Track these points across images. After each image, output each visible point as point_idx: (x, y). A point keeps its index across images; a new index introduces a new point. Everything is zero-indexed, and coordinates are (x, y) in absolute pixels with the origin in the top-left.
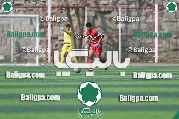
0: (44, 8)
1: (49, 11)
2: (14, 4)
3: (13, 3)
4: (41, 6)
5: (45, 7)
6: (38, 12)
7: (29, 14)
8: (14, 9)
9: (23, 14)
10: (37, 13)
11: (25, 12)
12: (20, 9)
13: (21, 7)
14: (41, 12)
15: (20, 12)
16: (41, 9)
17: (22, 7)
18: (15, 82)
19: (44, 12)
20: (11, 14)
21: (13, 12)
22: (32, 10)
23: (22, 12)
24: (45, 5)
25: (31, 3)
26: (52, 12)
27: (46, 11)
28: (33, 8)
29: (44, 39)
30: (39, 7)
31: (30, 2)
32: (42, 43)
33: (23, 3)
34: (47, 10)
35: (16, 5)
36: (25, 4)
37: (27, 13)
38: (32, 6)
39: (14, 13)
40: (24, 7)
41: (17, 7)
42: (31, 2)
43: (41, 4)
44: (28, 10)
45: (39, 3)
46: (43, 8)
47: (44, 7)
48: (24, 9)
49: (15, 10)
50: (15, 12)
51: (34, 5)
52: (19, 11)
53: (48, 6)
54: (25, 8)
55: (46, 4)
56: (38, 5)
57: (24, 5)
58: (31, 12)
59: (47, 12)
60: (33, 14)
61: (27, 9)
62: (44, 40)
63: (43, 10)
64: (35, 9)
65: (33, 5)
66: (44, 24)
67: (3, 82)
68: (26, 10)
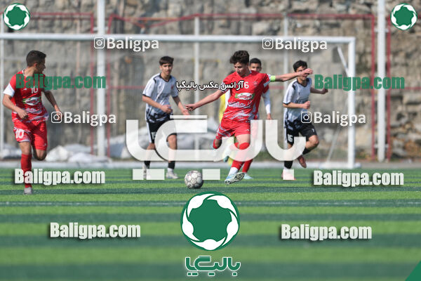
0: (368, 19)
1: (381, 29)
2: (291, 10)
3: (290, 6)
4: (360, 14)
5: (370, 17)
6: (352, 31)
7: (330, 35)
8: (290, 24)
9: (313, 34)
10: (348, 32)
11: (319, 31)
12: (307, 22)
13: (308, 16)
14: (361, 31)
15: (307, 29)
16: (359, 22)
17: (312, 18)
18: (295, 206)
19: (367, 31)
20: (283, 35)
21: (289, 29)
22: (337, 26)
23: (310, 31)
24: (370, 13)
25: (334, 8)
26: (387, 31)
27: (373, 29)
28: (340, 21)
29: (367, 99)
30: (354, 18)
31: (331, 6)
32: (361, 109)
33: (313, 6)
34: (375, 24)
35: (297, 12)
36: (319, 9)
37: (323, 32)
38: (337, 14)
39: (291, 32)
40: (316, 17)
41: (299, 16)
42: (335, 4)
43: (360, 10)
44: (327, 24)
45: (354, 8)
46: (364, 19)
47: (367, 17)
48: (317, 23)
49: (293, 25)
50: (294, 31)
51: (344, 13)
52: (305, 27)
53: (377, 14)
54: (319, 19)
55: (373, 9)
56: (352, 12)
57: (318, 13)
58: (335, 30)
59: (376, 30)
60: (339, 35)
61: (324, 21)
62: (367, 104)
63: (366, 26)
64: (345, 23)
65: (340, 11)
66: (367, 62)
67: (267, 205)
68: (321, 25)
